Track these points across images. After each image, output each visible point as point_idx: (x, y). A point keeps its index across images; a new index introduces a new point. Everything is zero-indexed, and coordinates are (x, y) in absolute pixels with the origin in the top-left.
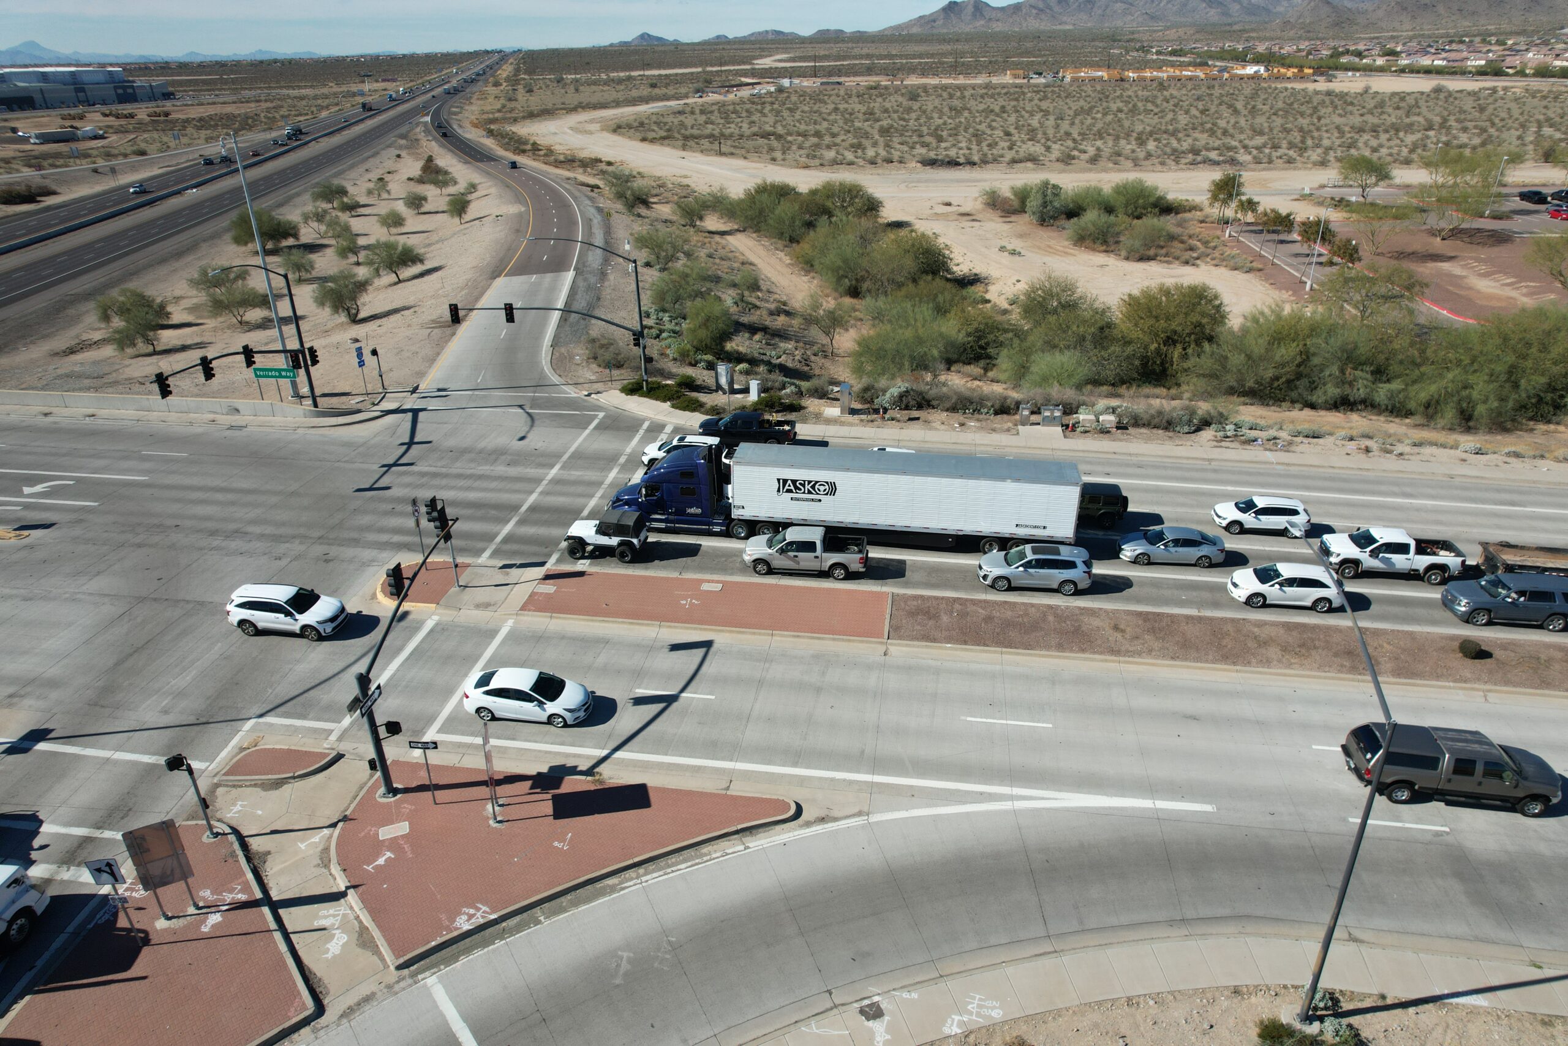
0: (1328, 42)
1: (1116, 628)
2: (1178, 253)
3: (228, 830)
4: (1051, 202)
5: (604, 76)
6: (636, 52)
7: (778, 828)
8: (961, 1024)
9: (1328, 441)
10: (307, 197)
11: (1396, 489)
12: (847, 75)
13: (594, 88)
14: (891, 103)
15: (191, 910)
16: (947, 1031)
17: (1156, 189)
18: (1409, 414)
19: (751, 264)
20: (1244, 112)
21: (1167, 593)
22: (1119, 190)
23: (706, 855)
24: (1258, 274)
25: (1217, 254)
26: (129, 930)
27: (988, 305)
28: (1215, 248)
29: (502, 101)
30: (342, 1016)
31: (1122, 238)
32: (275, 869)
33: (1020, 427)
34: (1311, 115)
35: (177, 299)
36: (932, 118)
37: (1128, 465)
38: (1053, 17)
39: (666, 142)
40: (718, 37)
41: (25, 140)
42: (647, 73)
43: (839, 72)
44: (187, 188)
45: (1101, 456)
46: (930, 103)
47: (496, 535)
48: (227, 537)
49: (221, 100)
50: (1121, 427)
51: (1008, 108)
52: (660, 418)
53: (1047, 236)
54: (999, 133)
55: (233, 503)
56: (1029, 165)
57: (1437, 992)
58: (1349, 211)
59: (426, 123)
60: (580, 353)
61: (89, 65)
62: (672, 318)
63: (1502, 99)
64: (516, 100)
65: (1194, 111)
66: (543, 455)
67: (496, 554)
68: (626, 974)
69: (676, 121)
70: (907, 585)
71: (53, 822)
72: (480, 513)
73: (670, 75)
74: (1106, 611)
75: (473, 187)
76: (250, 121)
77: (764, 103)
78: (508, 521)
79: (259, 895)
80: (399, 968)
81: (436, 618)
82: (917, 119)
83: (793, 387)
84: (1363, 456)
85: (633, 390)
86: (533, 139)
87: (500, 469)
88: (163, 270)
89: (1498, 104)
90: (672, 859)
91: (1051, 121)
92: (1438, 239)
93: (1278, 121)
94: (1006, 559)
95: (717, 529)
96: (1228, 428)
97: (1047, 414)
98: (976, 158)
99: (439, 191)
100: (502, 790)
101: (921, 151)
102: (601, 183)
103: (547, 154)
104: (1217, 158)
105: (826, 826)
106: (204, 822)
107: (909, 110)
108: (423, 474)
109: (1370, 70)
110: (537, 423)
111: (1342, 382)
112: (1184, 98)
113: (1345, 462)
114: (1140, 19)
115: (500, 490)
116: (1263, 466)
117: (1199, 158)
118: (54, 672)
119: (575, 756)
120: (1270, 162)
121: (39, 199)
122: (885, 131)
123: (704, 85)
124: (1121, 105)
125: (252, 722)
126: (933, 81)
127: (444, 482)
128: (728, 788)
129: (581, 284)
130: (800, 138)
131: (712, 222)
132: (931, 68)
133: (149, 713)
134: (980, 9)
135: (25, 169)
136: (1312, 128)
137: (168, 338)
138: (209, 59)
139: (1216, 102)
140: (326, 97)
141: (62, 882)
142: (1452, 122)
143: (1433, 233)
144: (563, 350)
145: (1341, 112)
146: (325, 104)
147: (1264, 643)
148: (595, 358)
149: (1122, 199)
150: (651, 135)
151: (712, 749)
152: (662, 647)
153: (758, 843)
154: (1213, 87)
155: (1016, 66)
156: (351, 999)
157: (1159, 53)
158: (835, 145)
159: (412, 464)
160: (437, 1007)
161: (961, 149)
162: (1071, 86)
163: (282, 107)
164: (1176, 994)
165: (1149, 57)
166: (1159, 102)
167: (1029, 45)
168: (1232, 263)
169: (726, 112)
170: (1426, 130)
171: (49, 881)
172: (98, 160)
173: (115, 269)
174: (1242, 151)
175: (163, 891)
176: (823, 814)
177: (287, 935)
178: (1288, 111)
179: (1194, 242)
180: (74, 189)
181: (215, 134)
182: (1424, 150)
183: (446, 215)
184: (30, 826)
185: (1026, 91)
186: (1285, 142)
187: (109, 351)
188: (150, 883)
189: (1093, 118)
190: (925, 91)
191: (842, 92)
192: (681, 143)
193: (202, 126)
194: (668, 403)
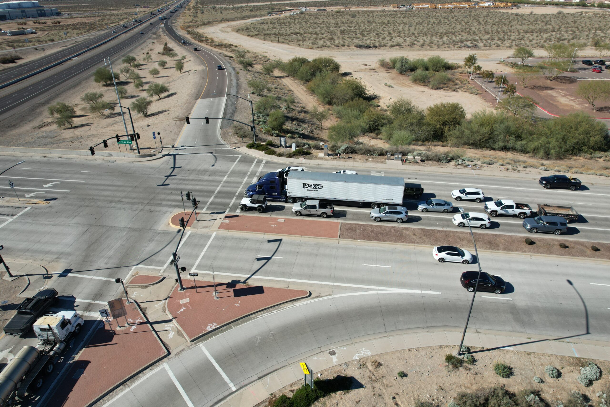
1: (414, 234)
2: (451, 86)
3: (133, 301)
4: (404, 65)
5: (231, 6)
7: (304, 299)
8: (358, 356)
9: (495, 166)
10: (120, 61)
11: (515, 184)
12: (328, 6)
13: (228, 11)
14: (345, 19)
15: (126, 325)
16: (354, 358)
17: (444, 60)
18: (527, 152)
19: (291, 91)
20: (483, 23)
21: (432, 222)
22: (430, 60)
24: (480, 95)
25: (465, 87)
26: (109, 330)
27: (380, 108)
28: (465, 84)
29: (192, 17)
30: (176, 355)
31: (431, 80)
32: (149, 313)
33: (387, 161)
34: (508, 25)
35: (77, 105)
36: (361, 26)
37: (423, 175)
39: (258, 36)
41: (5, 34)
42: (249, 4)
43: (325, 4)
44: (73, 57)
45: (415, 172)
46: (360, 19)
47: (207, 202)
48: (116, 203)
49: (80, 16)
50: (422, 161)
51: (390, 22)
52: (261, 157)
53: (403, 79)
54: (386, 33)
55: (116, 191)
56: (397, 47)
57: (499, 346)
58: (517, 69)
59: (163, 27)
60: (231, 131)
62: (263, 116)
63: (584, 17)
64: (197, 17)
65: (463, 23)
66: (221, 172)
67: (208, 209)
68: (259, 343)
69: (261, 27)
70: (346, 220)
71: (79, 298)
72: (201, 194)
73: (258, 6)
74: (411, 229)
75: (184, 58)
76: (93, 26)
77: (295, 19)
78: (211, 197)
79: (146, 320)
80: (191, 341)
81: (190, 231)
82: (355, 27)
83: (307, 145)
84: (505, 172)
85: (251, 146)
86: (206, 35)
87: (206, 177)
88: (69, 93)
89: (582, 20)
90: (272, 309)
91: (407, 28)
92: (549, 81)
93: (495, 27)
94: (379, 211)
95: (282, 200)
96: (460, 161)
97: (396, 156)
98: (377, 44)
99: (171, 59)
100: (218, 288)
101: (356, 41)
102: (233, 55)
103: (211, 42)
104: (470, 45)
105: (319, 299)
106: (126, 299)
107: (352, 22)
108: (180, 179)
109: (534, 4)
110: (218, 159)
111: (505, 141)
112: (460, 17)
113: (499, 174)
115: (207, 185)
116: (470, 175)
117: (463, 45)
118: (68, 250)
119: (239, 277)
120: (490, 46)
121: (16, 61)
122: (342, 32)
123: (271, 10)
124: (434, 20)
125: (135, 267)
126: (362, 9)
127: (188, 182)
128: (288, 287)
129: (229, 102)
130: (309, 35)
131: (276, 73)
132: (361, 3)
133: (101, 264)
135: (8, 48)
136: (508, 31)
137: (76, 121)
139: (472, 19)
140: (122, 15)
141: (86, 316)
142: (563, 29)
143: (547, 78)
144: (225, 130)
145: (520, 23)
146: (121, 18)
148: (237, 134)
149: (431, 64)
150: (251, 33)
151: (283, 274)
152: (265, 241)
153: (298, 304)
154: (472, 11)
155: (394, 2)
156: (178, 350)
158: (323, 38)
159: (175, 176)
160: (203, 352)
161: (371, 40)
162: (416, 11)
163: (105, 19)
164: (423, 348)
166: (450, 19)
168: (471, 91)
169: (280, 23)
170: (552, 32)
171: (82, 316)
172: (36, 44)
173: (51, 92)
174: (480, 41)
175: (118, 319)
176: (318, 295)
177: (156, 332)
178: (499, 23)
179: (458, 82)
180: (28, 57)
181: (80, 32)
182: (550, 41)
183: (175, 69)
184: (72, 299)
185: (398, 13)
186: (497, 37)
187: (55, 127)
188: (115, 317)
189: (423, 26)
190: (358, 14)
191: (326, 14)
192: (263, 37)
193: (74, 28)
194: (264, 152)
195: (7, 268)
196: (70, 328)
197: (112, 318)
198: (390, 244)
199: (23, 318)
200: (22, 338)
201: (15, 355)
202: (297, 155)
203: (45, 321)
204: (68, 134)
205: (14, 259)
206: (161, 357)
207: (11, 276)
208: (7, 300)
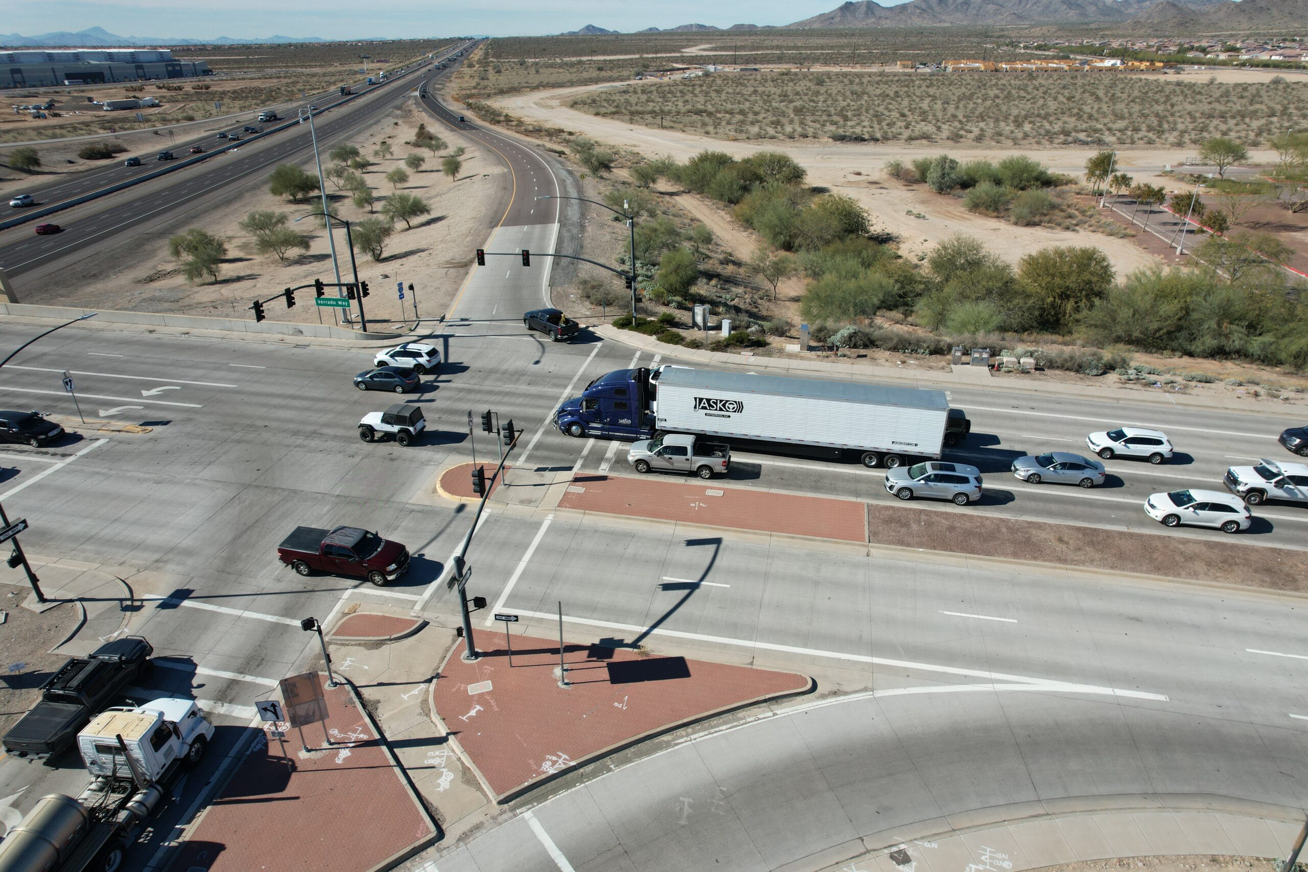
0: (1174, 40)
1: (1060, 540)
2: (1059, 220)
3: (344, 681)
4: (948, 174)
5: (558, 60)
6: (584, 41)
7: (799, 698)
9: (1218, 385)
10: (326, 156)
12: (762, 62)
13: (551, 70)
14: (801, 87)
15: (325, 745)
17: (1038, 164)
18: (1279, 363)
19: (698, 220)
20: (1106, 99)
21: (1098, 512)
22: (1006, 165)
23: (741, 719)
24: (1132, 239)
25: (1093, 221)
26: (279, 758)
27: (901, 260)
28: (1091, 216)
29: (477, 80)
30: (459, 840)
31: (1011, 206)
32: (386, 715)
33: (953, 366)
34: (1165, 103)
35: (230, 238)
36: (837, 100)
37: (1048, 401)
38: (934, 16)
39: (616, 116)
40: (651, 29)
41: (99, 107)
42: (595, 58)
43: (755, 60)
44: (229, 148)
45: (1026, 392)
46: (835, 88)
47: (529, 443)
48: (307, 437)
49: (249, 76)
50: (1038, 368)
51: (901, 93)
52: (649, 349)
53: (945, 203)
54: (895, 114)
55: (307, 409)
56: (924, 142)
58: (1207, 187)
59: (416, 97)
60: (574, 292)
61: (144, 47)
62: (643, 265)
64: (488, 79)
65: (1061, 98)
66: (556, 377)
67: (530, 458)
68: (689, 817)
69: (622, 99)
70: (878, 497)
71: (205, 666)
73: (614, 60)
74: (1050, 525)
75: (461, 151)
76: (274, 94)
77: (694, 85)
78: (536, 431)
79: (377, 736)
80: (501, 803)
81: (489, 510)
82: (825, 101)
83: (756, 326)
84: (1252, 400)
85: (623, 324)
86: (505, 112)
87: (523, 388)
88: (217, 214)
90: (714, 721)
91: (938, 105)
92: (1290, 212)
93: (1136, 108)
94: (908, 473)
96: (1130, 372)
97: (976, 355)
98: (878, 135)
99: (432, 153)
100: (569, 657)
101: (830, 128)
102: (566, 150)
103: (518, 125)
104: (1085, 139)
105: (839, 698)
106: (327, 673)
107: (817, 93)
108: (461, 390)
109: (1213, 64)
110: (547, 350)
111: (1219, 334)
112: (1052, 87)
113: (1237, 404)
114: (1009, 19)
115: (525, 405)
116: (1164, 406)
117: (1070, 139)
118: (187, 542)
119: (620, 631)
120: (1133, 143)
121: (114, 155)
122: (798, 111)
123: (643, 69)
124: (997, 92)
125: (349, 591)
126: (835, 69)
127: (478, 397)
128: (752, 663)
129: (566, 234)
130: (728, 115)
131: (662, 185)
132: (832, 58)
133: (265, 580)
134: (871, 8)
135: (101, 131)
136: (1167, 114)
137: (226, 270)
138: (236, 43)
139: (1080, 91)
140: (333, 75)
141: (220, 715)
142: (1292, 109)
143: (1285, 206)
144: (559, 289)
145: (1190, 100)
146: (332, 80)
147: (1191, 558)
148: (588, 297)
149: (1009, 173)
150: (603, 110)
151: (734, 629)
152: (680, 542)
153: (784, 710)
154: (1076, 77)
155: (904, 58)
156: (464, 826)
157: (1026, 48)
158: (758, 121)
159: (449, 381)
160: (536, 837)
161: (864, 127)
162: (953, 75)
163: (298, 82)
164: (1161, 858)
165: (1018, 51)
166: (1030, 89)
167: (913, 39)
168: (1108, 230)
169: (663, 92)
170: (1269, 116)
171: (210, 713)
172: (157, 124)
173: (179, 213)
174: (1107, 133)
175: (306, 729)
176: (835, 688)
177: (404, 771)
178: (1143, 98)
179: (1072, 211)
180: (140, 147)
181: (247, 104)
182: (1269, 134)
183: (441, 174)
184: (188, 668)
185: (915, 78)
186: (1144, 125)
187: (180, 280)
188: (297, 721)
189: (975, 103)
190: (829, 78)
191: (759, 77)
192: (628, 117)
193: (236, 97)
194: (654, 337)
195: (34, 579)
196: (176, 747)
197: (288, 724)
198: (1002, 562)
199: (56, 712)
200: (49, 768)
201: (24, 813)
202: (735, 346)
203: (111, 726)
204: (209, 294)
205: (56, 559)
206: (417, 844)
207: (42, 599)
208: (23, 661)
